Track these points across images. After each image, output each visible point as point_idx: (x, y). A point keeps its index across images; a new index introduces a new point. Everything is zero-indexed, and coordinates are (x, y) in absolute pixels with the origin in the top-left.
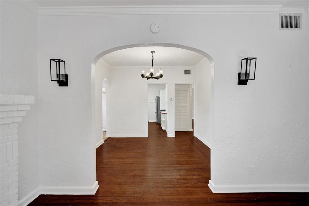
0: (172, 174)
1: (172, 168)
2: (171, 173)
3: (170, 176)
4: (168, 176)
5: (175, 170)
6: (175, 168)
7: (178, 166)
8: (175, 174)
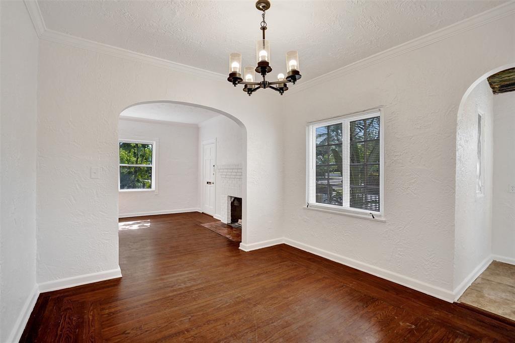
0: (176, 278)
1: (180, 287)
2: (179, 279)
3: (178, 276)
4: (181, 275)
5: (173, 284)
6: (175, 288)
7: (171, 294)
8: (170, 280)
